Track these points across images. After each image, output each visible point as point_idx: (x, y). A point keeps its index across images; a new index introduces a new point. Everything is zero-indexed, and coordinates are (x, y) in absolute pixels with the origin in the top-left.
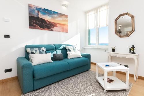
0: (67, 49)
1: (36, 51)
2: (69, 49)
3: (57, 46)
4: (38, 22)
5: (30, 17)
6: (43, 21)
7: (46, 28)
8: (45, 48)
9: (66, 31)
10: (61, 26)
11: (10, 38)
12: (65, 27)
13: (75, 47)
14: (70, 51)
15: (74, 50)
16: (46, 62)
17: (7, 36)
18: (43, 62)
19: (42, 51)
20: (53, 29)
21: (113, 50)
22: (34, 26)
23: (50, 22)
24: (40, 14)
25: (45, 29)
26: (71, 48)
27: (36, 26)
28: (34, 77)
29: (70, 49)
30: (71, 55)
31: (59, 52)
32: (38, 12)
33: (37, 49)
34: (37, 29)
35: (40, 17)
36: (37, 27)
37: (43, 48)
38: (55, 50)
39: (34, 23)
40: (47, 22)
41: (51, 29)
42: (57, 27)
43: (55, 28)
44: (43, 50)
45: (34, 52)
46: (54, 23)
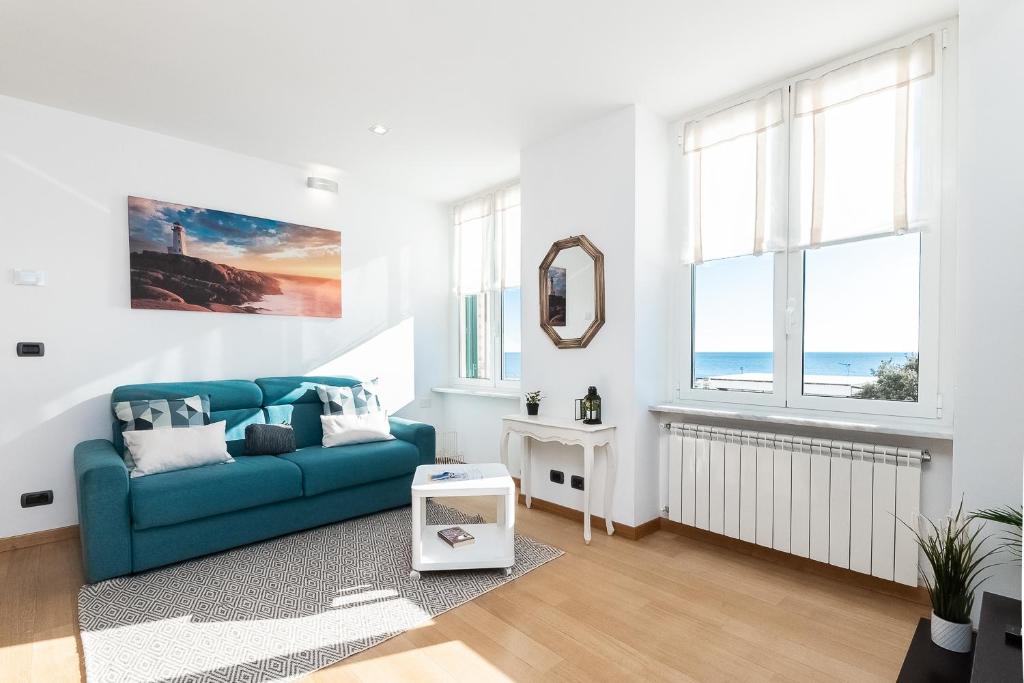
0: (325, 400)
1: (155, 412)
2: (331, 404)
3: (271, 390)
4: (176, 279)
5: (135, 259)
6: (204, 269)
7: (216, 301)
8: (202, 398)
9: (333, 310)
10: (303, 287)
11: (42, 355)
12: (321, 291)
13: (367, 393)
14: (336, 409)
15: (358, 404)
16: (200, 463)
17: (30, 350)
18: (181, 462)
19: (185, 413)
20: (255, 305)
21: (533, 409)
22: (157, 296)
23: (241, 273)
24: (184, 237)
25: (214, 306)
26: (343, 397)
27: (166, 297)
28: (132, 521)
29: (337, 400)
30: (339, 428)
31: (281, 416)
32: (177, 230)
33: (163, 405)
34: (171, 308)
35: (185, 252)
36: (169, 301)
37: (195, 402)
38: (262, 407)
39: (157, 282)
40: (224, 271)
41: (246, 305)
42: (277, 292)
43: (268, 301)
44: (190, 409)
45: (147, 416)
46: (259, 274)
